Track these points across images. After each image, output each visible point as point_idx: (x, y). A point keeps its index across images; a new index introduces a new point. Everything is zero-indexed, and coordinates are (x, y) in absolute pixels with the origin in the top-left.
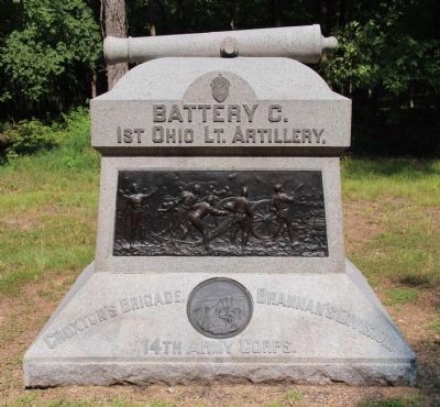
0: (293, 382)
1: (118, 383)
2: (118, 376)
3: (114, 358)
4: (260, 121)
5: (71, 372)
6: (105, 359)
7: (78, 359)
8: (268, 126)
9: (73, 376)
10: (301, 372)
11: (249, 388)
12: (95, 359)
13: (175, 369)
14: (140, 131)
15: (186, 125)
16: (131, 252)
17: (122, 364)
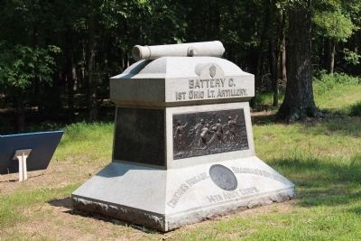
0: (261, 205)
1: (204, 220)
2: (204, 216)
3: (200, 207)
4: (226, 87)
5: (187, 218)
6: (196, 208)
7: (188, 210)
8: (230, 88)
9: (187, 221)
10: (263, 199)
11: (250, 211)
12: (192, 209)
13: (223, 208)
14: (184, 93)
15: (201, 90)
16: (181, 157)
17: (204, 209)
